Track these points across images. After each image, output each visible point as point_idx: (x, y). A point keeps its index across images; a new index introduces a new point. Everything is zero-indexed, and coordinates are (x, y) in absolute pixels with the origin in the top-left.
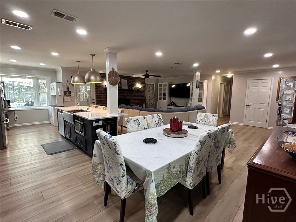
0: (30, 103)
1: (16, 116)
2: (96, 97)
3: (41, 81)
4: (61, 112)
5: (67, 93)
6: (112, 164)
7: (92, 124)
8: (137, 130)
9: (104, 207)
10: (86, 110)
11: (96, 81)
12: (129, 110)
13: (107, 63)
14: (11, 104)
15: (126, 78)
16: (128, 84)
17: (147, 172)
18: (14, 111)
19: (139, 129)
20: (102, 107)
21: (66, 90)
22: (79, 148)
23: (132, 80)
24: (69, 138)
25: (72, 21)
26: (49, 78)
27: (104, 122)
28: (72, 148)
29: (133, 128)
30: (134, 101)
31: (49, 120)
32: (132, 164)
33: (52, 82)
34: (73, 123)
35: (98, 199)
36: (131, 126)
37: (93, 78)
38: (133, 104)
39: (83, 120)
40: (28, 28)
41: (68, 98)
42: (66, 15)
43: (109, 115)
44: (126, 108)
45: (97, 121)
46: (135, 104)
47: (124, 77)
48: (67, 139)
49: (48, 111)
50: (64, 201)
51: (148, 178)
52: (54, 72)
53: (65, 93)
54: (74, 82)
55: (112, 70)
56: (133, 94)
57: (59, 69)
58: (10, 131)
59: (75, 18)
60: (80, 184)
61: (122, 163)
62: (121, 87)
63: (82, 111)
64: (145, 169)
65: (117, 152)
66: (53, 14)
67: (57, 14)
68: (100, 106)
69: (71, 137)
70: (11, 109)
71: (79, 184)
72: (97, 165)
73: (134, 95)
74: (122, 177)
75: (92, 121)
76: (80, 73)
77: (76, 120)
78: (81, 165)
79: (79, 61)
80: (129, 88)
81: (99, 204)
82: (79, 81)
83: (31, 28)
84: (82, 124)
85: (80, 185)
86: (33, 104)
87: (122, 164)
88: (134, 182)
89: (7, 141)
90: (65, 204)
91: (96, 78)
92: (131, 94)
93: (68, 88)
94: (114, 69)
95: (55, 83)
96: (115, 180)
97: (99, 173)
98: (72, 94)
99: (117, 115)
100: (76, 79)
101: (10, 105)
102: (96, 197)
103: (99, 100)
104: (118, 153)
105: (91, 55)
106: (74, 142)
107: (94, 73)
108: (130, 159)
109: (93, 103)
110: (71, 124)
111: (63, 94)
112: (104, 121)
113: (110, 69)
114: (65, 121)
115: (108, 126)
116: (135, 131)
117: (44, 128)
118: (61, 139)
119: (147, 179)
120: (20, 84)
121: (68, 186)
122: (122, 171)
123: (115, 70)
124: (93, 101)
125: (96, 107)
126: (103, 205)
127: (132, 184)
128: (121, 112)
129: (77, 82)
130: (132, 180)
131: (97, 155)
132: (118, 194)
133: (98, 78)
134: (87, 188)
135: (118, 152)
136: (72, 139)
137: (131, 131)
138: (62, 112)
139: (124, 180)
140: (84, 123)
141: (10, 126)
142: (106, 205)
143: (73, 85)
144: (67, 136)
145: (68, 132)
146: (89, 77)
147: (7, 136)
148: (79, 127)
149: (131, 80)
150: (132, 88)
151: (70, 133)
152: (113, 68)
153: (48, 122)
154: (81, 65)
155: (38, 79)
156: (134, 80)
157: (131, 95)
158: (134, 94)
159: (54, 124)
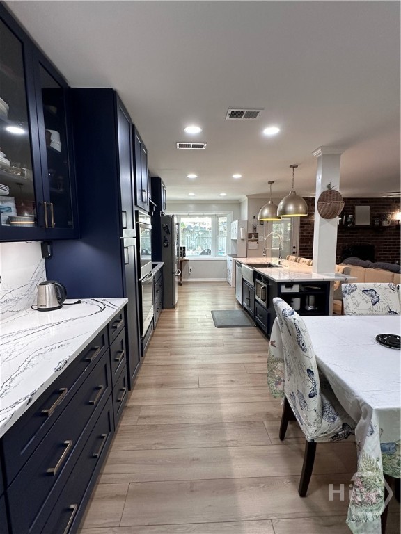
0: (206, 251)
1: (190, 267)
2: (300, 243)
3: (221, 220)
4: (240, 264)
5: (253, 236)
6: (293, 365)
7: (280, 289)
8: (369, 312)
9: (279, 440)
10: (277, 264)
11: (297, 212)
12: (367, 269)
13: (317, 177)
14: (186, 252)
15: (366, 202)
16: (371, 214)
17: (362, 405)
18: (188, 261)
19: (374, 312)
20: (307, 260)
21: (251, 231)
22: (259, 326)
23: (384, 205)
24: (246, 307)
25: (255, 117)
26: (230, 215)
27: (303, 289)
28: (249, 324)
29: (359, 308)
30: (384, 251)
31: (226, 277)
32: (333, 378)
33: (233, 220)
34: (253, 284)
35: (271, 423)
36: (355, 301)
37: (291, 207)
38: (382, 258)
39: (267, 280)
40: (202, 146)
41: (253, 245)
42: (246, 111)
43: (316, 276)
44: (359, 266)
45: (289, 284)
46: (387, 257)
47: (361, 202)
48: (245, 309)
49: (226, 263)
50: (222, 400)
51: (364, 421)
52: (238, 204)
53: (250, 236)
54: (262, 217)
55: (326, 189)
56: (382, 236)
57: (245, 198)
58: (182, 287)
59: (258, 112)
60: (249, 385)
61: (310, 369)
62: (353, 223)
63: (270, 266)
64: (357, 398)
65: (301, 344)
66: (228, 117)
67: (234, 114)
68: (303, 259)
69: (249, 307)
70: (186, 258)
71: (247, 385)
72: (275, 361)
73: (386, 239)
74: (310, 397)
75: (280, 284)
76: (272, 202)
77: (257, 280)
78: (257, 355)
79: (273, 182)
80: (372, 222)
81: (272, 430)
82: (270, 215)
83: (205, 145)
84: (264, 288)
85: (249, 387)
86: (209, 252)
87: (310, 371)
88: (338, 418)
89: (176, 299)
90: (222, 405)
91: (296, 207)
92: (378, 236)
93: (255, 228)
94: (332, 186)
95: (237, 221)
96: (297, 398)
97: (277, 376)
98: (260, 238)
99: (334, 277)
100: (266, 212)
101: (184, 253)
102: (269, 416)
103: (304, 249)
104: (303, 347)
105: (291, 166)
106: (253, 315)
107: (294, 198)
108: (330, 366)
109: (294, 253)
110: (250, 285)
111: (246, 238)
112: (303, 286)
113: (322, 188)
114: (243, 280)
115: (311, 296)
116: (363, 315)
117: (219, 288)
118: (237, 308)
119: (362, 421)
120: (202, 226)
121: (232, 381)
122: (311, 385)
123: (333, 189)
124: (294, 250)
125: (296, 261)
126: (278, 436)
127: (332, 420)
128: (343, 273)
129: (267, 217)
130: (334, 412)
131: (275, 344)
132: (301, 426)
133: (301, 207)
134: (259, 395)
135: (303, 345)
136: (251, 310)
137: (354, 313)
138: (241, 266)
139: (315, 403)
140: (268, 286)
141: (184, 280)
142: (282, 437)
143: (262, 223)
144: (245, 304)
145: (246, 297)
146: (285, 206)
147: (178, 292)
148: (260, 292)
149: (380, 205)
150: (381, 223)
151: (249, 299)
152: (329, 186)
153: (224, 279)
154: (275, 188)
155: (217, 217)
156: (389, 205)
157: (377, 239)
158: (387, 236)
159: (231, 284)
